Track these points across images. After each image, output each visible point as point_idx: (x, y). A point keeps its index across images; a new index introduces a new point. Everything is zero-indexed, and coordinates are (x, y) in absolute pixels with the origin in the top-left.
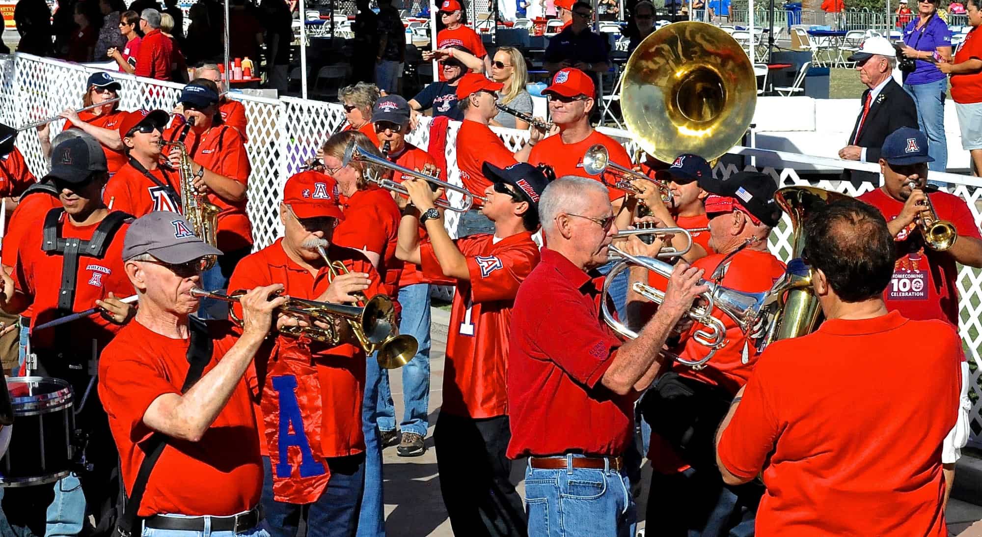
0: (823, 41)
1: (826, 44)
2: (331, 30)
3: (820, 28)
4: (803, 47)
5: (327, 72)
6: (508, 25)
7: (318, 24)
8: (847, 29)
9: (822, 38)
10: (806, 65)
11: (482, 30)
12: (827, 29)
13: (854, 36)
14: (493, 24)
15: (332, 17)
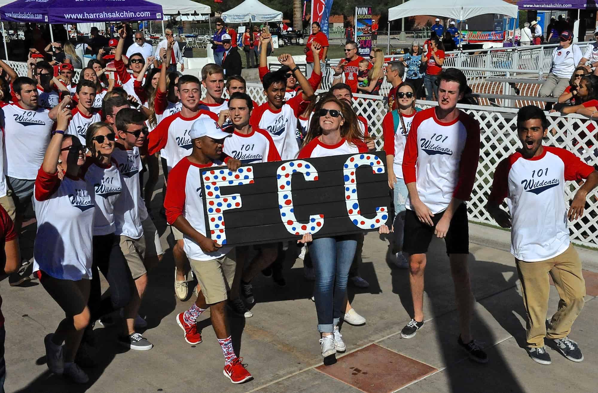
0: (190, 39)
1: (191, 40)
2: (17, 37)
3: (189, 35)
4: (184, 41)
5: (16, 52)
6: (82, 35)
7: (13, 35)
8: (198, 35)
9: (190, 38)
10: (184, 47)
11: (73, 37)
12: (192, 35)
13: (200, 37)
14: (76, 35)
15: (17, 33)
